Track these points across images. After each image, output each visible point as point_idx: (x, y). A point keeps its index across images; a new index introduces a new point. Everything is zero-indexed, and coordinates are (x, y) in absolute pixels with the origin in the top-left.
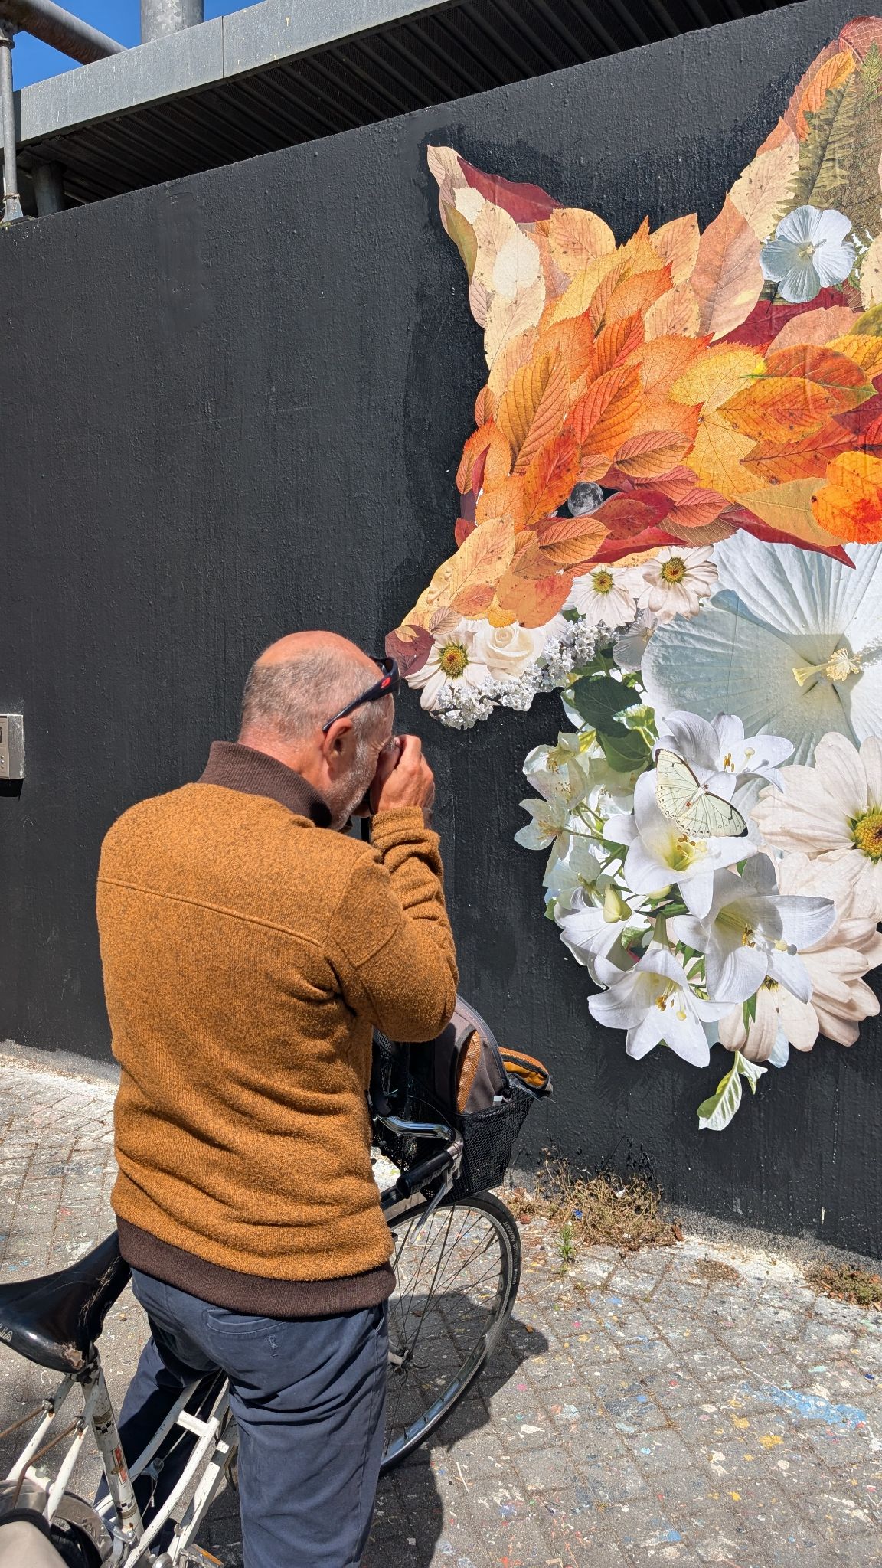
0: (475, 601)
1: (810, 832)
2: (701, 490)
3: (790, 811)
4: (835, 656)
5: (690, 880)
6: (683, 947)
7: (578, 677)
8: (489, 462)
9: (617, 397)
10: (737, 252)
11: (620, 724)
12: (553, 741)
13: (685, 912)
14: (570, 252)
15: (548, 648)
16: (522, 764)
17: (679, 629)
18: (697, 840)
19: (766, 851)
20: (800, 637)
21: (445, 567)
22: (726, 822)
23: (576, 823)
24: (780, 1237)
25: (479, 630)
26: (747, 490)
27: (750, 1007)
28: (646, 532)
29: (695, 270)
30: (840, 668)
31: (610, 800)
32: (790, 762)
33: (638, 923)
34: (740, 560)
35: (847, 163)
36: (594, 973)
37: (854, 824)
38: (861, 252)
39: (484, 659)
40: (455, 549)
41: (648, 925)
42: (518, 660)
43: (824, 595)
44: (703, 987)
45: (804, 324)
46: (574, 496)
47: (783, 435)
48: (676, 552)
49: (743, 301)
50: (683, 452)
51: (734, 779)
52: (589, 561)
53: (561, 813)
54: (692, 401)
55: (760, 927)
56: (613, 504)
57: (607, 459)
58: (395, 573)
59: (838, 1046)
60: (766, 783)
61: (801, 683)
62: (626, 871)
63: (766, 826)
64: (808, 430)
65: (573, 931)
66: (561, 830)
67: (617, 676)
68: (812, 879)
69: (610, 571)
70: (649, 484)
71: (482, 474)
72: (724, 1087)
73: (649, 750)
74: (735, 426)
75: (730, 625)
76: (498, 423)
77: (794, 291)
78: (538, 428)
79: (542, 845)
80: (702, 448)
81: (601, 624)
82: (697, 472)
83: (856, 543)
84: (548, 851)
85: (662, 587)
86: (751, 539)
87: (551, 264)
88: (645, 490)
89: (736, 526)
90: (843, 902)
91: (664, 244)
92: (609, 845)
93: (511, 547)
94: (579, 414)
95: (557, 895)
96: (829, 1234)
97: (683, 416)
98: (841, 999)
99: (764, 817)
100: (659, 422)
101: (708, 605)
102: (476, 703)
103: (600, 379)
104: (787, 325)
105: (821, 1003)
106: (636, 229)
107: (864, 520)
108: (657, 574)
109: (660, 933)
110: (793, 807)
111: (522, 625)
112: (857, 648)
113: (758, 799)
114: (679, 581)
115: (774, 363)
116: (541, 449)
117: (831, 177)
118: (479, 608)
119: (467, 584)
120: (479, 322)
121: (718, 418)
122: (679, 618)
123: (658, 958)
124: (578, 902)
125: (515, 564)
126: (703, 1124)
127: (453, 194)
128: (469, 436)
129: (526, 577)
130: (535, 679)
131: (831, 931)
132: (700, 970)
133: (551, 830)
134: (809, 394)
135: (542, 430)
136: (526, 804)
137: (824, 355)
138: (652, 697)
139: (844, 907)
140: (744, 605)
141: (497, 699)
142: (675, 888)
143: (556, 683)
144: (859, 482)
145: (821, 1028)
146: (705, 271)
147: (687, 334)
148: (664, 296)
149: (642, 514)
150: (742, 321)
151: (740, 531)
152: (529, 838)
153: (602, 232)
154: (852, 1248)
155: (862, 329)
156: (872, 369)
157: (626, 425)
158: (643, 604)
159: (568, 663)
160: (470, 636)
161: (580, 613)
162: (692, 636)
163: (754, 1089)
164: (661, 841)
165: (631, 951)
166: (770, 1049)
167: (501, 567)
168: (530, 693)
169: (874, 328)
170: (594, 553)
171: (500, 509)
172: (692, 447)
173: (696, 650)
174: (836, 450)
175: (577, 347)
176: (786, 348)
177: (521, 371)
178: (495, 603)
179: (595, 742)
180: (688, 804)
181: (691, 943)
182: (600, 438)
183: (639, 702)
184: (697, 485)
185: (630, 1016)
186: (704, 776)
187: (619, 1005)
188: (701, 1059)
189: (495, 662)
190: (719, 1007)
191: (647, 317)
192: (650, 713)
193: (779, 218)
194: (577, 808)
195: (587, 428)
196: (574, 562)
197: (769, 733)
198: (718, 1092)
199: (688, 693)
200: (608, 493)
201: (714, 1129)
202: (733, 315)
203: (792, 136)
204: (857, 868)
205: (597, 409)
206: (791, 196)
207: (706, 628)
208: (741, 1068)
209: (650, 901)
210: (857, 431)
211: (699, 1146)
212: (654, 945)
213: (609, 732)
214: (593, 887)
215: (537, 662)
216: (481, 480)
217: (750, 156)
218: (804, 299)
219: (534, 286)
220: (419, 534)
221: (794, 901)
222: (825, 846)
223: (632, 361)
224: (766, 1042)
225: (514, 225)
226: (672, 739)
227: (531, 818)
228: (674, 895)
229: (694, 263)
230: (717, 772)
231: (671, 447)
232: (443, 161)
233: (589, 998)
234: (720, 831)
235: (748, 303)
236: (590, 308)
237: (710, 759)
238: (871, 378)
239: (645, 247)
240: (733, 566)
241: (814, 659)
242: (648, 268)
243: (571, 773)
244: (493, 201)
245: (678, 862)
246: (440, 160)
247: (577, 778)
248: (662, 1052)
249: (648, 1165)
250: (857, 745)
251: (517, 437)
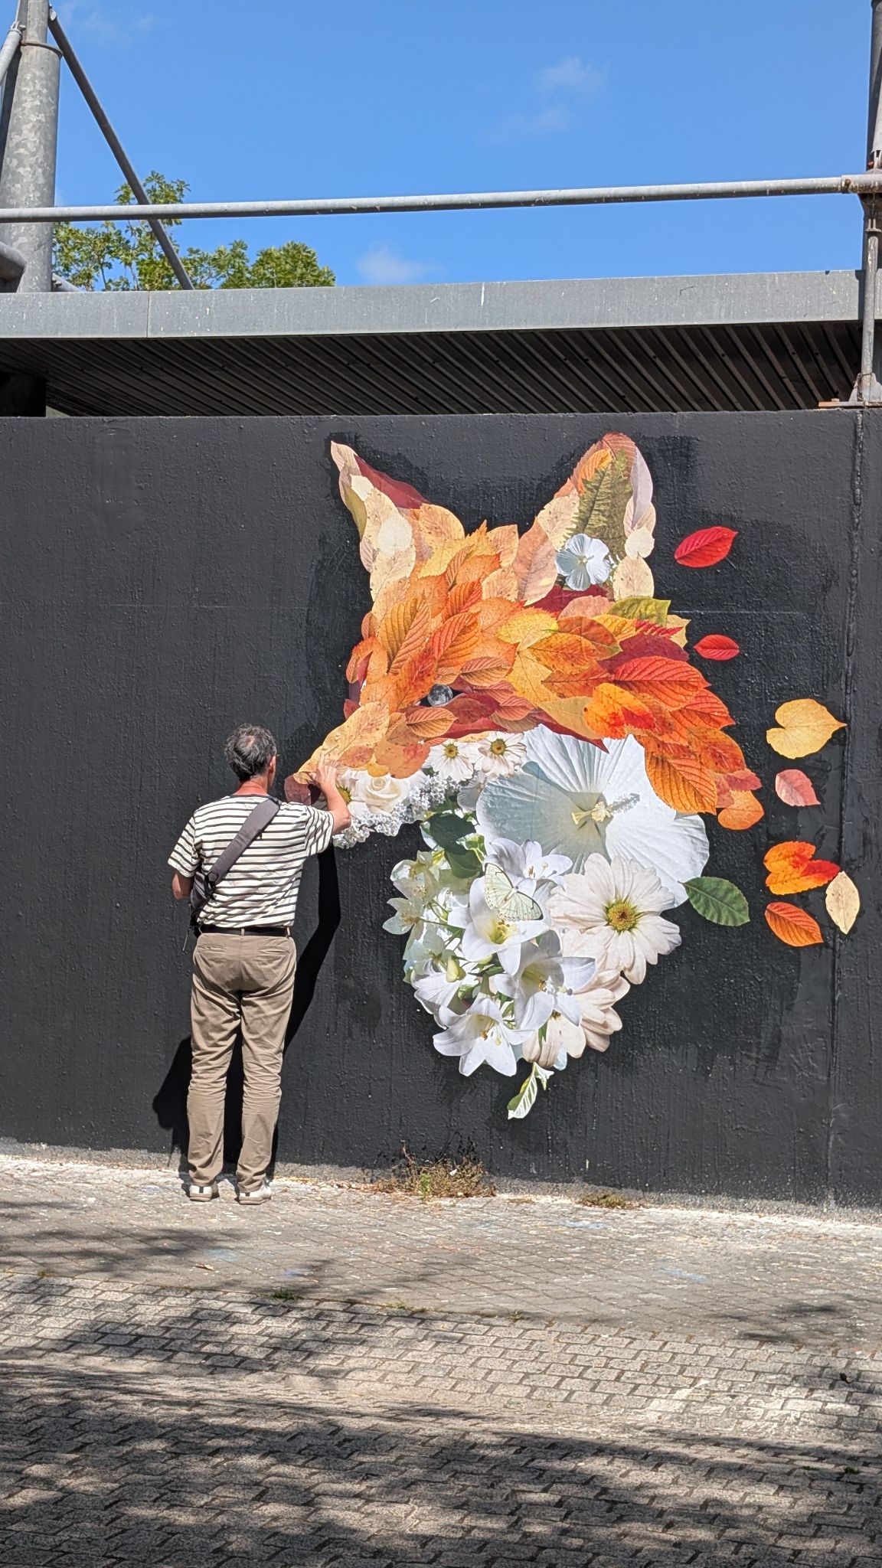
0: (358, 757)
1: (581, 916)
2: (516, 697)
3: (569, 903)
4: (597, 806)
5: (506, 950)
6: (500, 996)
7: (433, 814)
8: (371, 663)
9: (463, 632)
10: (542, 553)
11: (461, 846)
12: (413, 857)
13: (502, 971)
14: (433, 533)
15: (411, 793)
16: (389, 874)
17: (501, 785)
18: (510, 923)
19: (554, 929)
20: (577, 793)
21: (336, 732)
22: (530, 911)
23: (429, 915)
24: (560, 1185)
25: (362, 778)
26: (546, 700)
27: (543, 1032)
28: (480, 721)
29: (515, 560)
30: (600, 814)
31: (453, 898)
32: (569, 871)
33: (471, 981)
34: (541, 744)
35: (607, 514)
36: (439, 1018)
37: (607, 910)
38: (614, 567)
39: (364, 799)
40: (343, 720)
41: (477, 982)
42: (389, 800)
43: (591, 769)
44: (513, 1021)
45: (580, 603)
46: (432, 693)
47: (568, 669)
48: (500, 735)
49: (544, 585)
50: (506, 673)
51: (535, 882)
52: (442, 736)
53: (418, 907)
54: (513, 641)
55: (550, 979)
56: (458, 700)
57: (456, 671)
58: (295, 734)
59: (597, 1052)
60: (555, 885)
61: (577, 822)
62: (463, 946)
63: (555, 913)
64: (583, 667)
65: (424, 990)
66: (418, 920)
67: (460, 814)
68: (582, 946)
69: (456, 744)
70: (483, 690)
71: (366, 671)
72: (525, 1088)
73: (480, 863)
74: (539, 660)
75: (534, 784)
76: (379, 638)
77: (575, 582)
78: (408, 645)
79: (403, 931)
80: (517, 671)
81: (450, 778)
82: (514, 686)
83: (609, 738)
84: (408, 935)
85: (491, 757)
86: (546, 729)
87: (420, 538)
88: (481, 694)
89: (537, 722)
90: (600, 960)
91: (496, 540)
92: (452, 929)
93: (387, 723)
94: (437, 640)
95: (413, 965)
96: (591, 1178)
97: (506, 649)
98: (599, 1022)
99: (553, 907)
100: (491, 652)
101: (520, 771)
102: (357, 830)
103: (452, 619)
104: (571, 603)
105: (587, 1025)
106: (478, 527)
107: (614, 725)
108: (488, 748)
109: (485, 987)
110: (571, 900)
111: (393, 776)
112: (610, 802)
113: (550, 895)
114: (502, 754)
115: (562, 624)
116: (409, 659)
117: (597, 520)
118: (361, 763)
119: (352, 745)
120: (367, 568)
121: (528, 653)
122: (501, 777)
123: (483, 1004)
124: (428, 969)
125: (389, 734)
126: (511, 1115)
127: (350, 479)
128: (357, 644)
129: (397, 744)
130: (401, 814)
131: (594, 979)
132: (511, 1010)
133: (411, 919)
134: (583, 646)
135: (411, 646)
136: (392, 902)
137: (592, 624)
138: (483, 828)
139: (601, 962)
140: (542, 772)
141: (373, 827)
142: (495, 956)
143: (417, 818)
144: (611, 702)
145: (587, 1042)
146: (521, 562)
147: (509, 598)
148: (495, 573)
149: (477, 709)
150: (544, 596)
151: (541, 725)
152: (394, 926)
153: (456, 526)
154: (605, 1184)
155: (614, 611)
156: (620, 636)
157: (469, 650)
158: (478, 767)
159: (426, 804)
160: (353, 782)
161: (435, 770)
162: (510, 790)
163: (545, 1087)
164: (486, 924)
165: (464, 1001)
166: (555, 1059)
167: (379, 735)
168: (398, 823)
169: (620, 612)
170: (445, 731)
171: (379, 696)
172: (511, 670)
173: (512, 799)
174: (599, 681)
175: (436, 595)
176: (570, 616)
177: (397, 605)
178: (373, 760)
179: (443, 858)
180: (506, 900)
181: (505, 992)
182: (450, 657)
183: (475, 831)
184: (514, 694)
185: (463, 1046)
186: (516, 881)
187: (455, 1039)
188: (510, 1070)
189: (371, 801)
190: (523, 1034)
191: (484, 584)
192: (481, 839)
193: (567, 538)
194: (430, 904)
195: (442, 649)
196: (431, 736)
197: (557, 853)
198: (521, 1091)
199: (506, 826)
200: (456, 693)
201: (518, 1117)
202: (538, 592)
203: (575, 491)
204: (609, 938)
205: (449, 638)
206: (574, 526)
207: (519, 785)
208: (537, 1074)
209: (479, 966)
210: (611, 672)
211: (509, 1130)
212: (481, 995)
213: (453, 851)
214: (439, 958)
215: (404, 802)
216: (365, 675)
217: (551, 498)
218: (581, 589)
219: (407, 551)
220: (316, 708)
221: (571, 960)
222: (591, 924)
223: (473, 610)
224: (552, 1055)
225: (395, 508)
226: (496, 856)
227: (395, 911)
228: (495, 960)
229: (515, 555)
230: (524, 878)
231: (498, 668)
232: (343, 455)
233: (434, 1037)
234: (526, 917)
235: (548, 586)
236: (446, 572)
237: (520, 870)
238: (618, 642)
239: (485, 540)
240: (536, 747)
241: (584, 808)
242: (485, 553)
243: (426, 880)
244: (380, 489)
245: (498, 938)
246: (340, 453)
247: (430, 882)
248: (485, 1068)
249: (473, 1150)
250: (609, 861)
251: (393, 651)
